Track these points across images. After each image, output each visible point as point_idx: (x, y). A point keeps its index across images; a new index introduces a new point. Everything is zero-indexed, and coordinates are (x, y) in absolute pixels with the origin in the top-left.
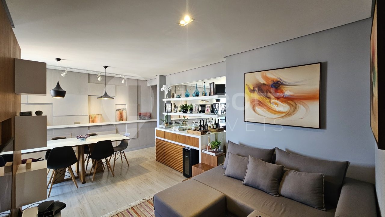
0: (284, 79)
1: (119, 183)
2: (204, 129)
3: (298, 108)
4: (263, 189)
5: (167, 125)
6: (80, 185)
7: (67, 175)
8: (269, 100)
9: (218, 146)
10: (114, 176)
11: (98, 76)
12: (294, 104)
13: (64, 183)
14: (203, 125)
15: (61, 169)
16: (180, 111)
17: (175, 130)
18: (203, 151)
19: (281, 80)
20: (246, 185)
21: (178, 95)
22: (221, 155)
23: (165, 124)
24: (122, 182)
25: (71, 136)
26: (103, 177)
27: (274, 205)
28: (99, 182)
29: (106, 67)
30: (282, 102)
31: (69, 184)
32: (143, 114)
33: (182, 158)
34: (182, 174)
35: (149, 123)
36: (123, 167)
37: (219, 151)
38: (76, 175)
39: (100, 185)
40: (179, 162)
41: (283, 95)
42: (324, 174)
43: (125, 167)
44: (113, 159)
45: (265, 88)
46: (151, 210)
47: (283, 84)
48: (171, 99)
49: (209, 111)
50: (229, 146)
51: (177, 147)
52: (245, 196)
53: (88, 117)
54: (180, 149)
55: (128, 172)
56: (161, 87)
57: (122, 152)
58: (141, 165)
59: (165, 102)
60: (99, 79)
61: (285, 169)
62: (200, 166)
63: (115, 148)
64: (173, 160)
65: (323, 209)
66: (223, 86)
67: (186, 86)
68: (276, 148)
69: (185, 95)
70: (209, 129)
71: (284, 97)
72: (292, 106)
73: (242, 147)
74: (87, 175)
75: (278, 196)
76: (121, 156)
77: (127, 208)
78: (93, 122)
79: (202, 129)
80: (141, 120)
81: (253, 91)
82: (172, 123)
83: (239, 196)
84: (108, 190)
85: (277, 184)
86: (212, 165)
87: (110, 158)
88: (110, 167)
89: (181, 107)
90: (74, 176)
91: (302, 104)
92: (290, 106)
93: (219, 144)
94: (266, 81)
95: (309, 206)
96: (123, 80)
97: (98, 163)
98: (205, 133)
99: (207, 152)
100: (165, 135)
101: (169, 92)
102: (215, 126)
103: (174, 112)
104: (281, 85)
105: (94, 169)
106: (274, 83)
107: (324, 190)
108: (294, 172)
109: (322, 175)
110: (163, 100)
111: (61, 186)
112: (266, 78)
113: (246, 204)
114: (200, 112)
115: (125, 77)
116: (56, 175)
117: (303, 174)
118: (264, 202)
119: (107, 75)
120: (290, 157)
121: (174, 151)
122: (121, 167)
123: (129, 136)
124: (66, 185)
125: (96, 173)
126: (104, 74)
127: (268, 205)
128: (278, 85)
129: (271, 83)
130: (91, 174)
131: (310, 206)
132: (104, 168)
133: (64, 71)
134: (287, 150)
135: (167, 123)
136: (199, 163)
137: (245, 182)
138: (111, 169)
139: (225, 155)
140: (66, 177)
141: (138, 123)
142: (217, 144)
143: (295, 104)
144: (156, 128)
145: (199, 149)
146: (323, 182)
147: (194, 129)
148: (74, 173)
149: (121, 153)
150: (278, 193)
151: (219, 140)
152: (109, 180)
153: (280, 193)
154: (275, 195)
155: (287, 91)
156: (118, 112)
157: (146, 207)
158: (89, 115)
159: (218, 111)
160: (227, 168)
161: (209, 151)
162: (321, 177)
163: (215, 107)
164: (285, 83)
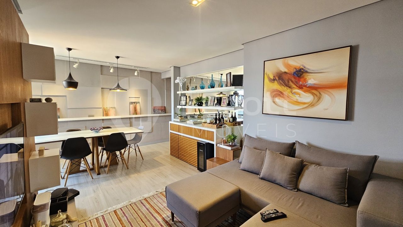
0: (307, 66)
1: (132, 176)
2: (219, 123)
3: (322, 98)
4: (281, 184)
5: (182, 119)
6: (95, 176)
7: (83, 166)
8: (291, 89)
9: (234, 139)
10: (128, 169)
11: (111, 67)
12: (318, 94)
13: (80, 174)
14: (219, 118)
15: (76, 160)
16: (195, 105)
17: (190, 123)
18: (218, 145)
19: (304, 67)
20: (262, 179)
21: (193, 88)
22: (237, 149)
23: (180, 118)
24: (136, 175)
25: (86, 128)
26: (118, 170)
27: (292, 199)
28: (114, 173)
29: (118, 57)
30: (305, 92)
31: (84, 175)
32: (157, 108)
33: (197, 152)
34: (197, 168)
35: (164, 117)
36: (137, 160)
37: (235, 145)
38: (91, 167)
39: (114, 177)
40: (194, 156)
41: (307, 84)
42: (348, 168)
43: (139, 161)
44: (127, 152)
45: (286, 77)
46: (164, 202)
47: (307, 72)
48: (186, 92)
49: (225, 103)
50: (245, 140)
51: (191, 141)
52: (260, 190)
53: (101, 110)
54: (194, 143)
55: (143, 165)
56: (175, 79)
57: (136, 145)
58: (155, 158)
59: (180, 95)
60: (112, 71)
61: (305, 163)
62: (215, 160)
63: (130, 142)
64: (188, 154)
65: (345, 205)
66: (241, 77)
67: (202, 79)
68: (296, 141)
69: (200, 87)
70: (225, 122)
71: (308, 86)
72: (315, 96)
73: (260, 140)
74: (102, 167)
75: (296, 190)
76: (135, 150)
77: (140, 199)
78: (107, 115)
79: (218, 122)
80: (155, 113)
81: (272, 80)
82: (187, 117)
83: (254, 190)
84: (122, 182)
85: (295, 178)
86: (228, 160)
87: (125, 151)
88: (124, 160)
89: (196, 99)
90: (90, 167)
91: (327, 94)
92: (313, 96)
93: (235, 137)
94: (288, 69)
95: (329, 202)
96: (136, 72)
97: (113, 155)
98: (220, 127)
99: (222, 146)
100: (179, 129)
101: (184, 84)
102: (231, 120)
103: (189, 105)
104: (304, 73)
105: (108, 161)
106: (297, 71)
107: (347, 185)
108: (315, 166)
109: (346, 170)
110: (178, 93)
111: (77, 176)
112: (287, 66)
113: (261, 198)
114: (216, 105)
115: (138, 69)
116: (71, 166)
117: (325, 168)
118: (280, 196)
119: (119, 66)
120: (311, 151)
121: (189, 145)
122: (135, 161)
123: (142, 129)
124: (82, 176)
125: (110, 166)
126: (116, 66)
127: (285, 199)
128: (301, 73)
129: (293, 71)
130: (106, 166)
131: (331, 202)
132: (119, 161)
133: (76, 63)
134: (308, 144)
135: (182, 116)
136: (214, 157)
137: (261, 176)
138: (125, 161)
139: (242, 149)
140: (81, 169)
141: (152, 117)
142: (233, 137)
143: (320, 93)
144: (170, 122)
145: (214, 143)
146: (346, 177)
147: (209, 122)
148: (90, 165)
149: (135, 147)
150: (296, 187)
151: (235, 134)
152: (123, 173)
153: (299, 187)
154: (293, 190)
155: (311, 79)
156: (131, 106)
157: (158, 199)
158: (102, 109)
159: (235, 104)
160: (242, 162)
161: (225, 145)
162: (345, 172)
163: (232, 99)
164: (309, 71)
